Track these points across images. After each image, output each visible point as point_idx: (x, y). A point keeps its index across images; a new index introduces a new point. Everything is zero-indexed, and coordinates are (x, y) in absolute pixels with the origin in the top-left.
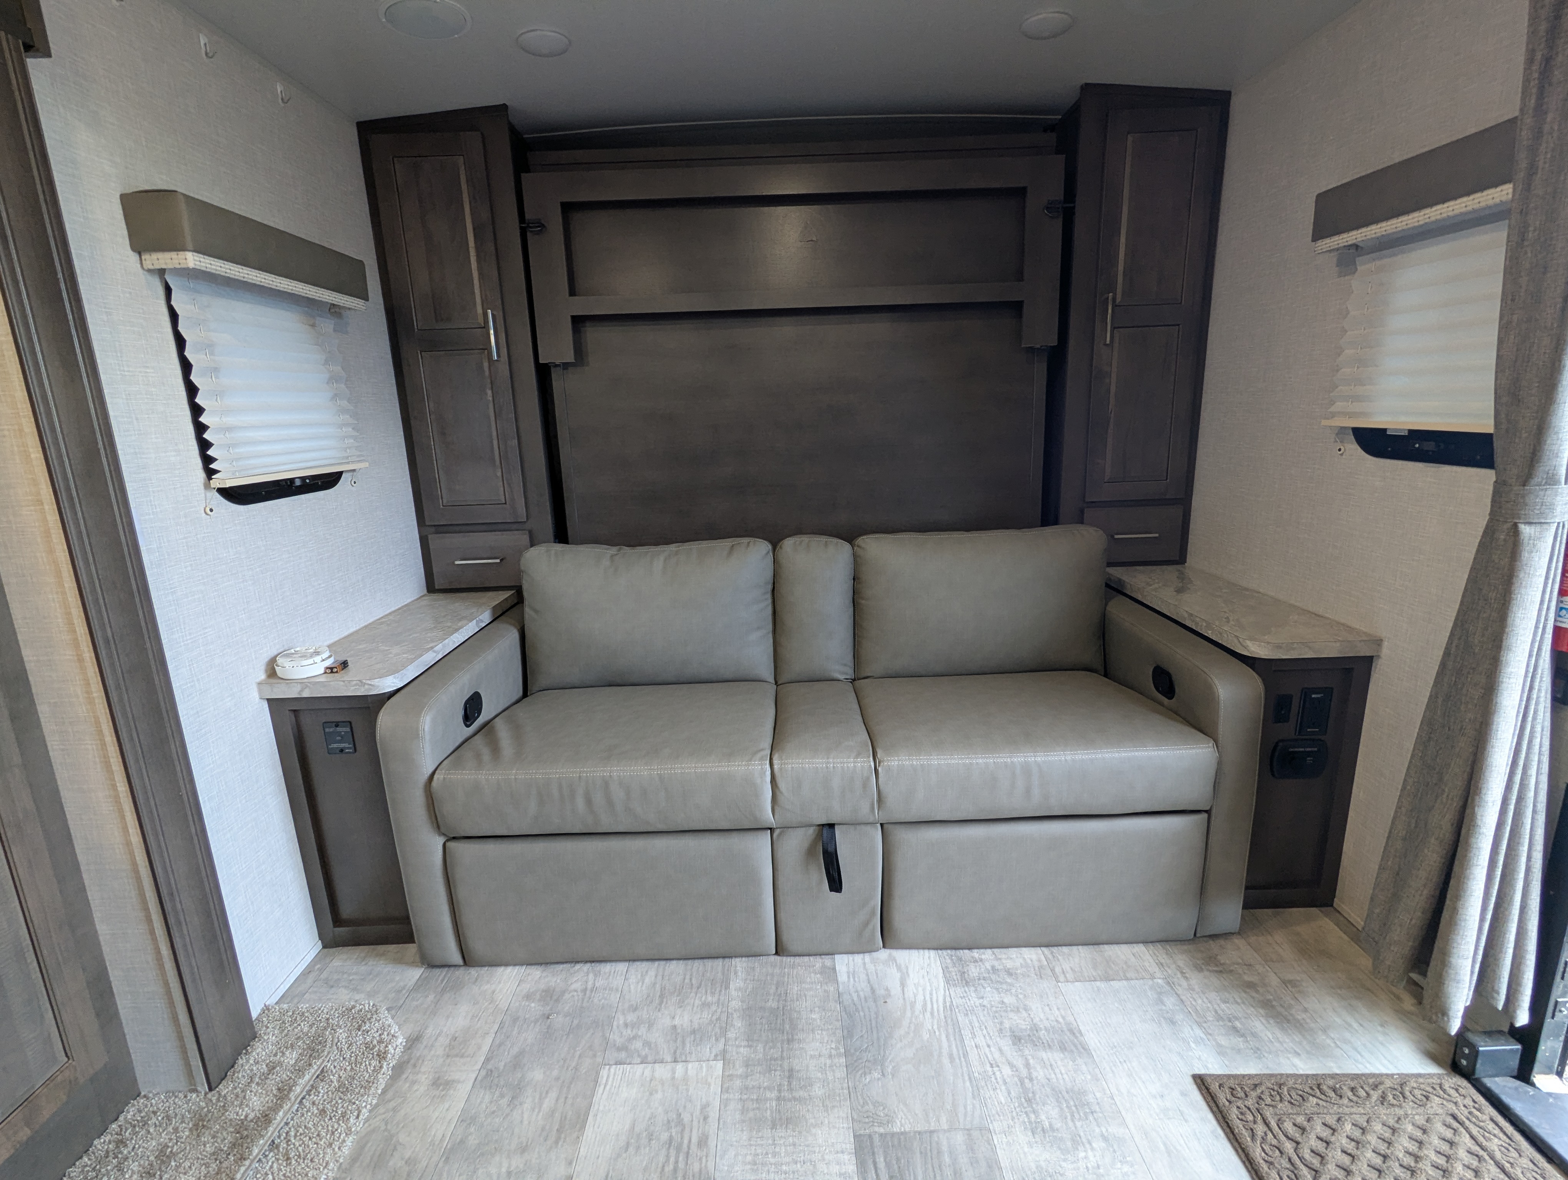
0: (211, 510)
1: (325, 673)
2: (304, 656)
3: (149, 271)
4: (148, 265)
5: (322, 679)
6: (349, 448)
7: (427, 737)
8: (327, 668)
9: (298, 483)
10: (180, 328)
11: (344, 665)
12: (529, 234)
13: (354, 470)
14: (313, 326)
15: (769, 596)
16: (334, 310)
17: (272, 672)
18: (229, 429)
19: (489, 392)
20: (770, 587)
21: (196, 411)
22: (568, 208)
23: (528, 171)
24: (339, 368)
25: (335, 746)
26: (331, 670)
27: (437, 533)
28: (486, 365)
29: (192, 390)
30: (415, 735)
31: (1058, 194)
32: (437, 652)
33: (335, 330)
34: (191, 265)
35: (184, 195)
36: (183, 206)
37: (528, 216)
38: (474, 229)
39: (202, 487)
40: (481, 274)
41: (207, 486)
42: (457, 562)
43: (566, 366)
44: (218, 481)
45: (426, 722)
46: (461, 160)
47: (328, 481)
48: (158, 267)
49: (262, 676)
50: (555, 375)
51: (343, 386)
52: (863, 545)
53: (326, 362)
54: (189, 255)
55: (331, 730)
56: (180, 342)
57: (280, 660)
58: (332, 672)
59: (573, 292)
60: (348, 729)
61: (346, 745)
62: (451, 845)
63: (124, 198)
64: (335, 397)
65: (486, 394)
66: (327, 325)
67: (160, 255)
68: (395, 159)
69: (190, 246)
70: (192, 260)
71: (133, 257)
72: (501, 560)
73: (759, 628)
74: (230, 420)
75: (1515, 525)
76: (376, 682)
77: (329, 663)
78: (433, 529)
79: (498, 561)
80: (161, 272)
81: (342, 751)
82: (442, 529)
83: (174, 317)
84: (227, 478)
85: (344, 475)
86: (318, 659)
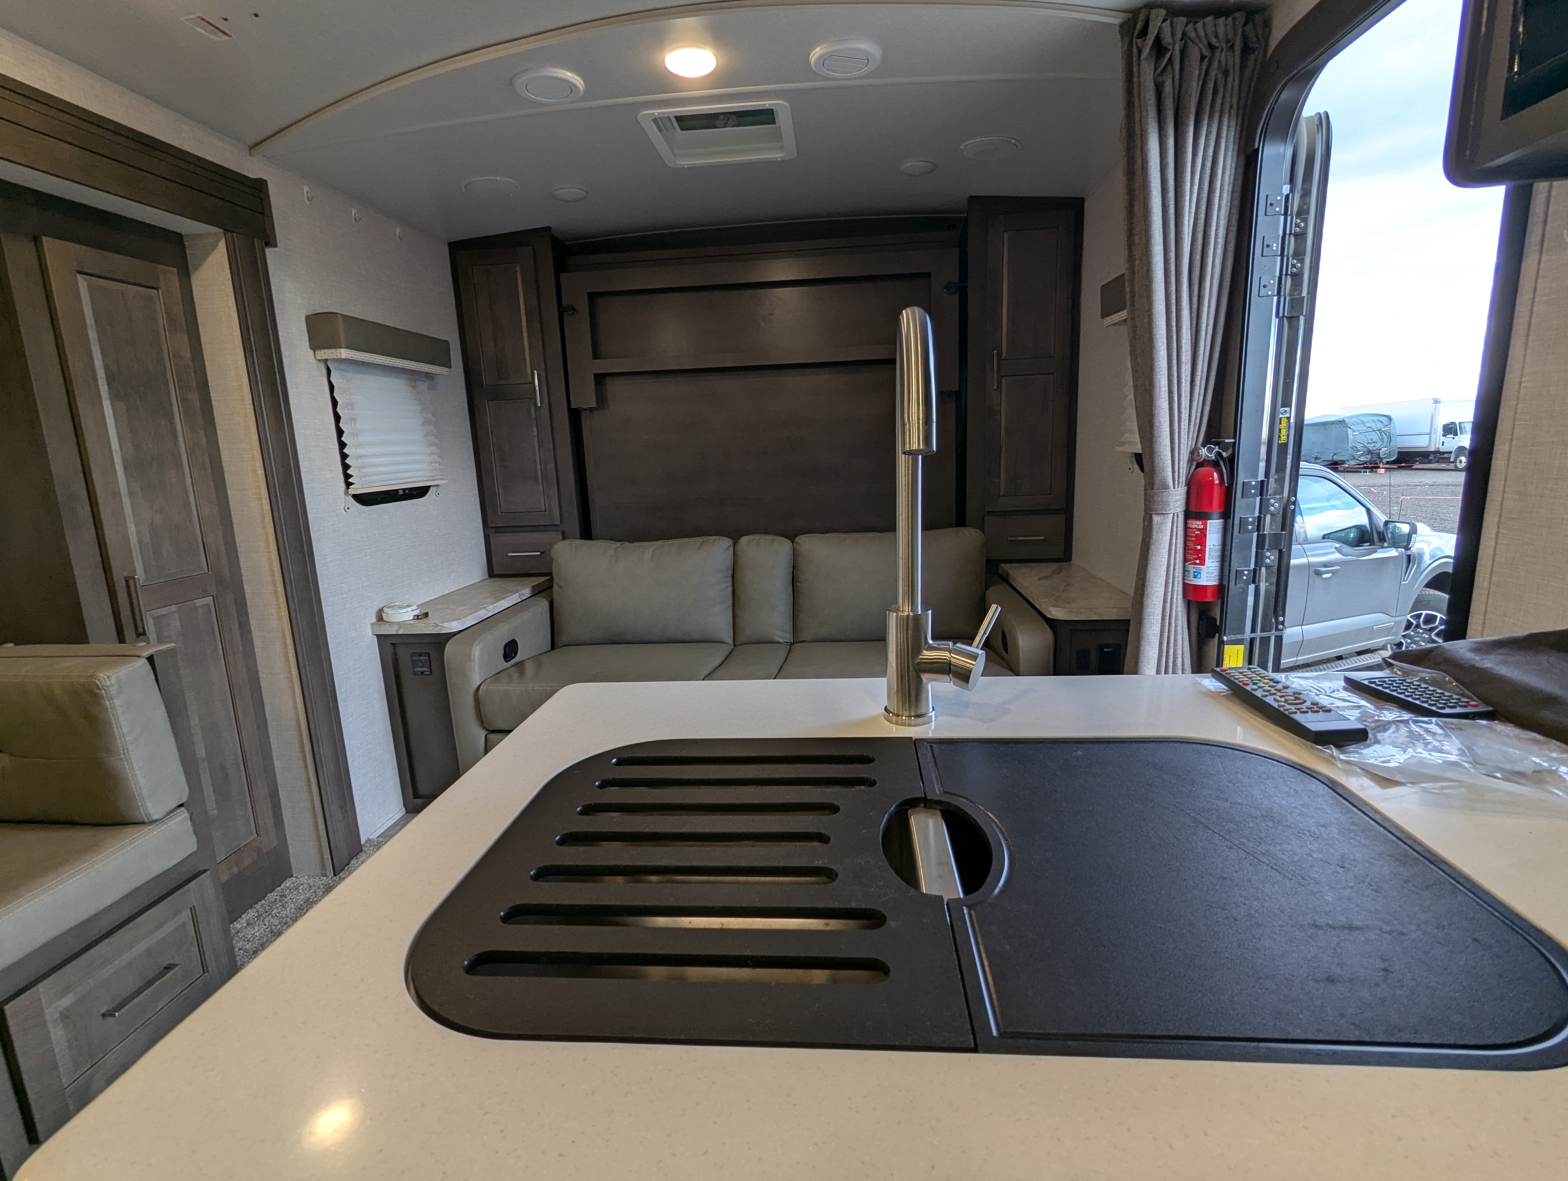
0: (348, 508)
1: (414, 619)
2: (401, 607)
3: (320, 360)
4: (319, 357)
5: (412, 622)
6: (435, 470)
7: (477, 661)
8: (415, 616)
9: (401, 493)
10: (335, 395)
11: (426, 615)
12: (564, 316)
13: (438, 485)
14: (414, 387)
15: (730, 579)
16: (429, 376)
17: (380, 618)
18: (361, 457)
19: (535, 429)
20: (730, 573)
21: (342, 445)
22: (593, 297)
23: (566, 271)
24: (430, 415)
25: (418, 669)
26: (417, 617)
27: (496, 532)
28: (533, 410)
29: (340, 432)
30: (468, 658)
31: (955, 278)
32: (489, 611)
33: (428, 389)
34: (343, 356)
35: (342, 315)
36: (341, 322)
37: (564, 303)
38: (526, 314)
39: (343, 493)
40: (530, 345)
41: (346, 493)
42: (510, 554)
43: (591, 410)
44: (353, 490)
45: (477, 651)
46: (518, 268)
47: (420, 492)
48: (324, 358)
49: (374, 620)
50: (583, 416)
51: (432, 427)
52: (799, 542)
53: (422, 411)
54: (343, 350)
55: (417, 658)
56: (335, 403)
57: (385, 610)
58: (418, 619)
59: (596, 356)
60: (427, 658)
61: (425, 669)
62: (491, 736)
63: (308, 318)
64: (427, 434)
65: (532, 431)
66: (423, 386)
67: (326, 351)
68: (474, 267)
69: (344, 345)
70: (344, 353)
71: (311, 352)
72: (542, 553)
73: (721, 603)
74: (361, 451)
75: (1151, 517)
76: (445, 625)
77: (417, 612)
78: (494, 530)
79: (539, 553)
80: (326, 361)
81: (422, 673)
82: (499, 530)
83: (332, 387)
84: (358, 488)
85: (431, 489)
86: (409, 609)
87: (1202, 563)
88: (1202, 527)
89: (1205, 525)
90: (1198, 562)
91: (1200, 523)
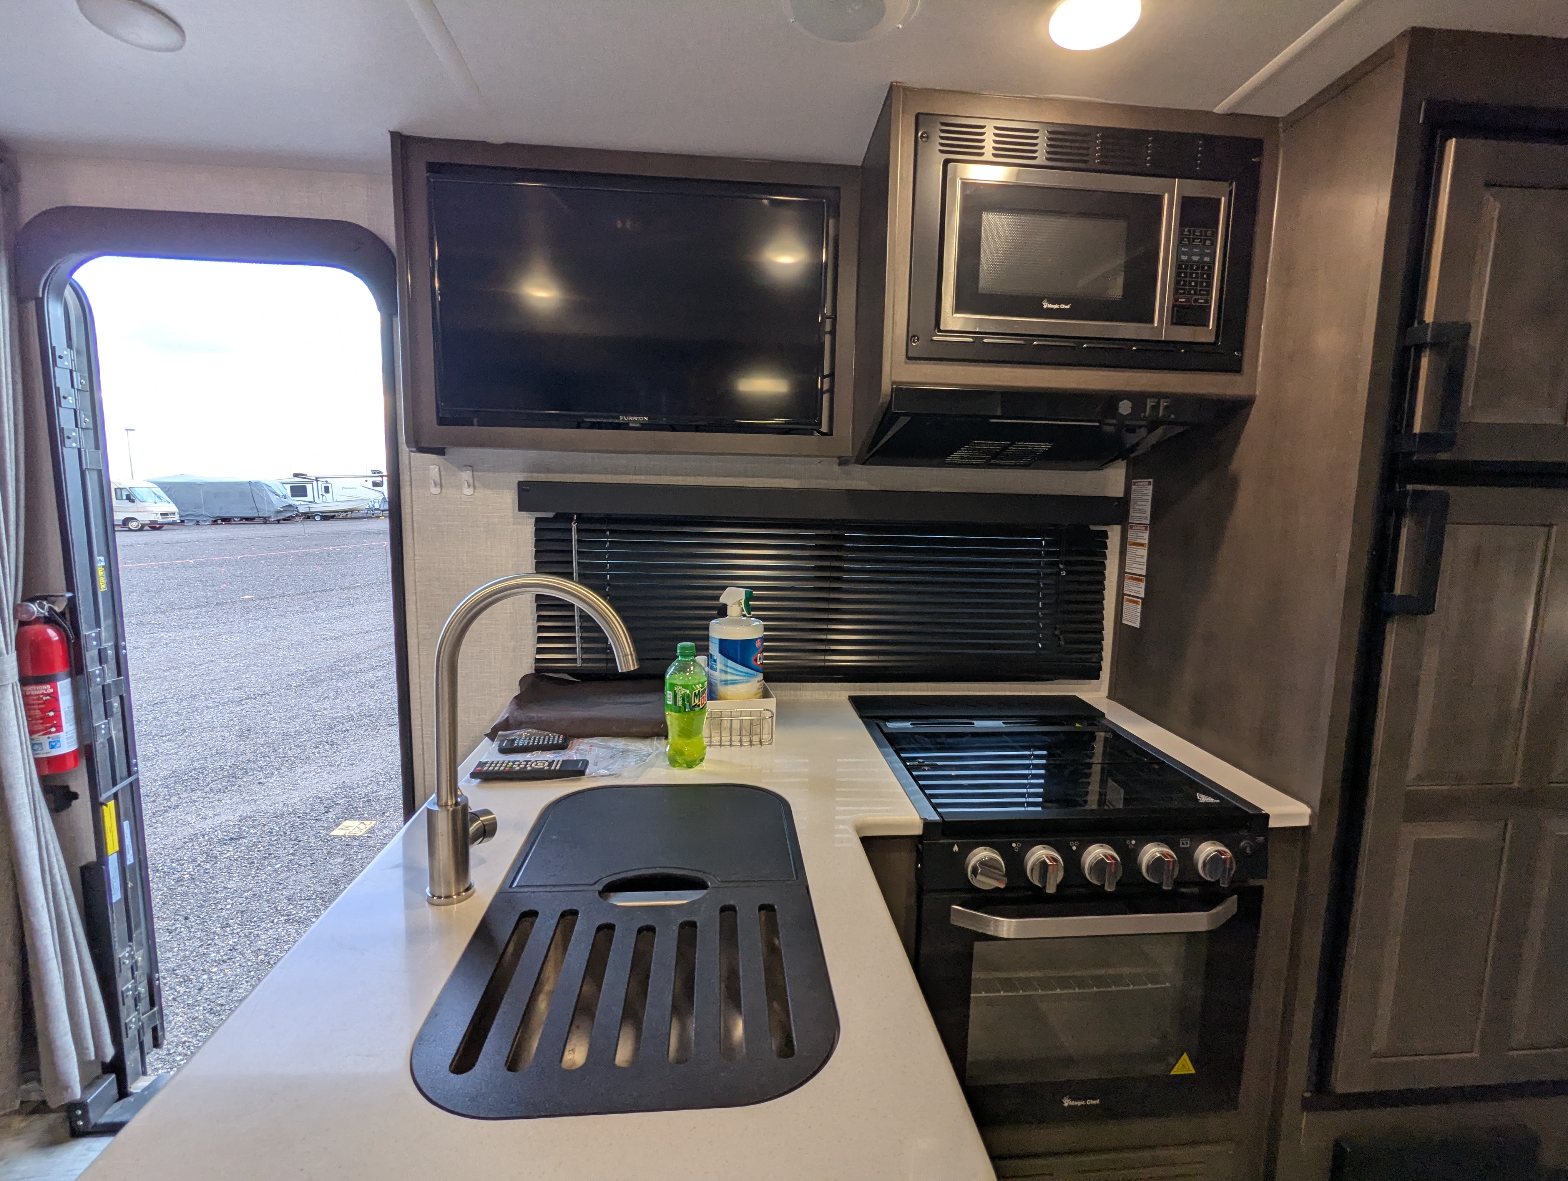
87: (59, 728)
88: (52, 690)
89: (55, 688)
90: (53, 729)
91: (49, 686)
